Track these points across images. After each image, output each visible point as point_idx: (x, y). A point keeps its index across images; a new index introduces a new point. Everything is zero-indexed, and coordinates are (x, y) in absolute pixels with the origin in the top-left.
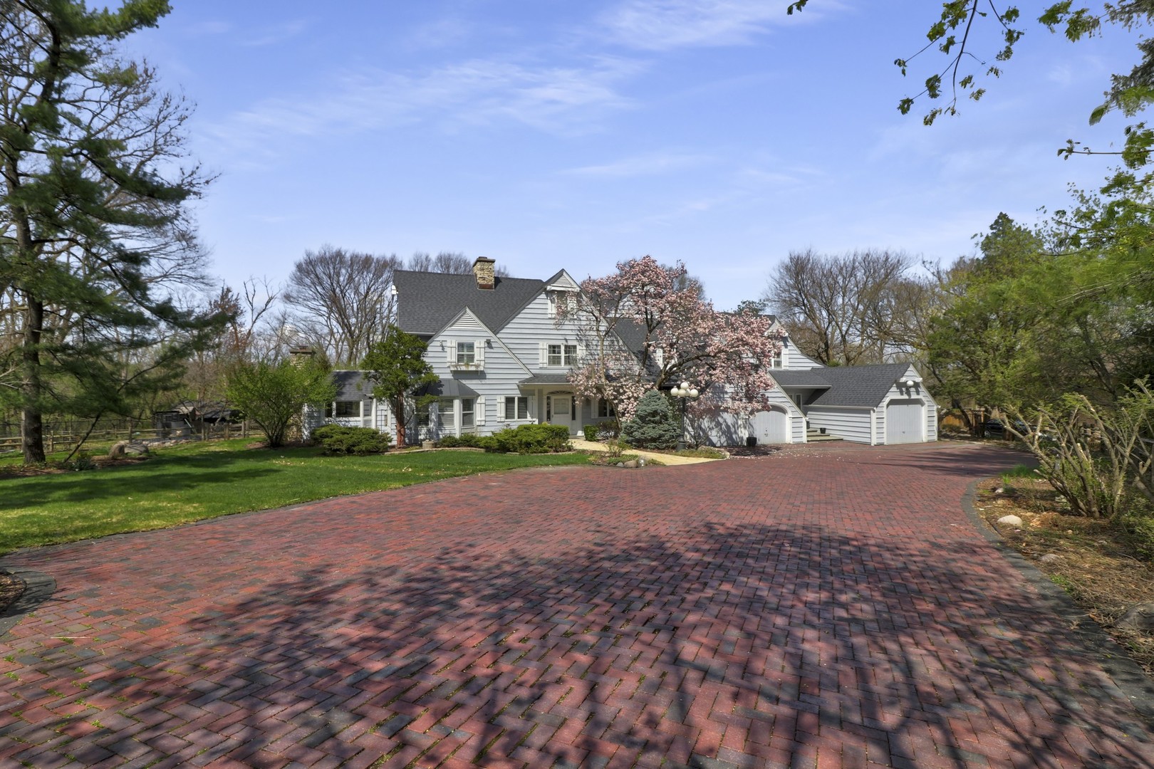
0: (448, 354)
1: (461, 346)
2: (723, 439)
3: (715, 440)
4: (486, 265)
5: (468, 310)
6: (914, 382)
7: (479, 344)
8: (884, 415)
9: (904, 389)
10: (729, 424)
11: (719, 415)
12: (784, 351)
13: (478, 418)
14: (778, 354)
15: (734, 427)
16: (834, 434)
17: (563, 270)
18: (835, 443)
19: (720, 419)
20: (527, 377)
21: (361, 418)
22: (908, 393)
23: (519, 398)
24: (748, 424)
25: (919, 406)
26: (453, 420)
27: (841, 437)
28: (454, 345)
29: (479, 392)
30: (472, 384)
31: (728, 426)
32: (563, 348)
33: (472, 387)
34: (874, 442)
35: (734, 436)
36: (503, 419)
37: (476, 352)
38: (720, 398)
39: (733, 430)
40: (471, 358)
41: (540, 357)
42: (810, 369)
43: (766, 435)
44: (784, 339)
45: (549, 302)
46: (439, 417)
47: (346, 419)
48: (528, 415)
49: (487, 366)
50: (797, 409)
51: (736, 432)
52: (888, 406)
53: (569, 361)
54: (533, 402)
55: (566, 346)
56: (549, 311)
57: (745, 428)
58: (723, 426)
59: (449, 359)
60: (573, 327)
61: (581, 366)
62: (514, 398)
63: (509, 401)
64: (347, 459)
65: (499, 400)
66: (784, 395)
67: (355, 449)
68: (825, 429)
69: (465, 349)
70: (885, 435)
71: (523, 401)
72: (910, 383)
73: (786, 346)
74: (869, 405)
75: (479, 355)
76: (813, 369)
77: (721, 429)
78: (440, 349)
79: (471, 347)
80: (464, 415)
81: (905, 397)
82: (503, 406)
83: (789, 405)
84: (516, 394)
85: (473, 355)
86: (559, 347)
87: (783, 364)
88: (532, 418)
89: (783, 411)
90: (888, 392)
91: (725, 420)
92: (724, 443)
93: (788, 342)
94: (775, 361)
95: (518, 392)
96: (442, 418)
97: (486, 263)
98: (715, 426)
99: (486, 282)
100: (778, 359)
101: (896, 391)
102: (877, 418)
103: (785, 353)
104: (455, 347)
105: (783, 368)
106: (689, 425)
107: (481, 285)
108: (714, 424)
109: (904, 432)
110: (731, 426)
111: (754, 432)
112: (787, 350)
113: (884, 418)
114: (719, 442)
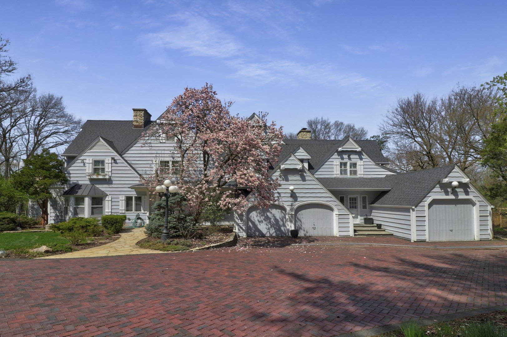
0: (87, 168)
1: (96, 163)
2: (272, 231)
3: (264, 231)
5: (101, 139)
6: (459, 182)
7: (108, 160)
8: (426, 214)
9: (449, 190)
10: (278, 218)
11: (268, 211)
12: (359, 163)
13: (107, 210)
14: (354, 165)
15: (282, 220)
16: (389, 230)
18: (388, 237)
19: (268, 214)
20: (141, 182)
22: (454, 193)
23: (136, 197)
24: (295, 218)
25: (471, 206)
26: (84, 211)
27: (392, 232)
28: (91, 162)
29: (108, 193)
30: (103, 188)
31: (276, 220)
32: (171, 163)
33: (103, 189)
34: (414, 238)
35: (282, 228)
36: (123, 210)
37: (106, 165)
39: (281, 223)
40: (103, 170)
41: (153, 169)
42: (384, 176)
43: (314, 228)
44: (359, 154)
45: (161, 132)
46: (75, 209)
48: (142, 209)
49: (113, 175)
50: (343, 207)
51: (284, 225)
52: (430, 205)
53: (175, 171)
54: (145, 200)
55: (173, 162)
57: (291, 222)
58: (272, 220)
59: (87, 171)
62: (132, 197)
63: (128, 200)
65: (121, 199)
66: (330, 195)
68: (381, 225)
69: (98, 165)
70: (427, 233)
71: (138, 199)
72: (455, 183)
73: (361, 159)
74: (410, 205)
75: (108, 168)
76: (387, 176)
77: (270, 222)
78: (82, 165)
79: (103, 162)
80: (93, 208)
81: (452, 197)
82: (124, 202)
83: (336, 203)
84: (133, 194)
85: (104, 168)
86: (168, 162)
87: (358, 173)
88: (145, 211)
89: (331, 209)
90: (430, 192)
91: (274, 215)
92: (273, 233)
93: (363, 155)
94: (351, 170)
95: (135, 193)
96: (78, 210)
97: (138, 112)
98: (264, 219)
99: (138, 124)
100: (354, 169)
101: (440, 191)
102: (417, 216)
103: (360, 164)
104: (92, 163)
105: (358, 176)
106: (237, 218)
107: (135, 126)
108: (262, 218)
109: (452, 231)
110: (280, 220)
111: (301, 226)
112: (362, 161)
113: (425, 216)
114: (268, 233)
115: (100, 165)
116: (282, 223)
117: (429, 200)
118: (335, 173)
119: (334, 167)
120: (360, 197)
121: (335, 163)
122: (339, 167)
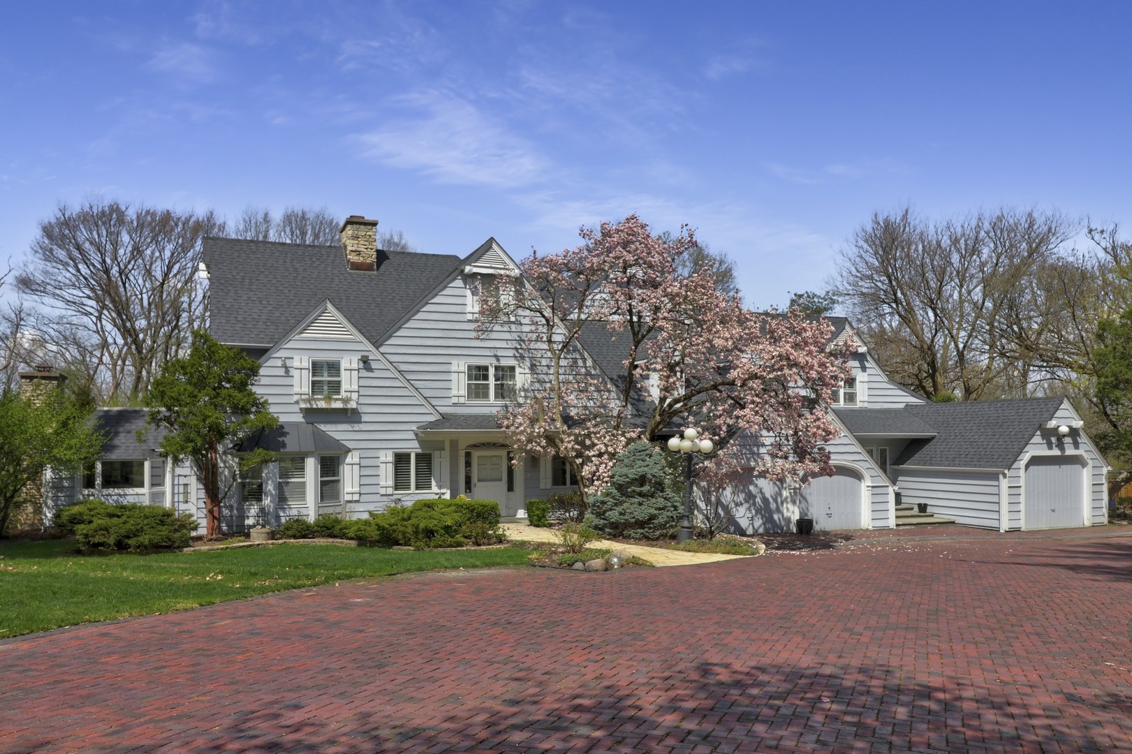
0: (296, 381)
1: (316, 367)
2: (758, 522)
3: (744, 523)
4: (362, 231)
5: (329, 306)
6: (1070, 427)
7: (349, 363)
8: (1022, 483)
9: (1053, 440)
10: (768, 495)
11: (752, 482)
12: (860, 376)
13: (348, 489)
14: (850, 382)
15: (775, 501)
16: (941, 513)
17: (492, 239)
18: (941, 529)
19: (752, 488)
20: (432, 419)
21: (145, 490)
22: (1061, 446)
23: (417, 455)
24: (797, 496)
25: (1080, 467)
26: (304, 493)
27: (952, 519)
28: (305, 364)
29: (350, 445)
30: (337, 431)
31: (765, 500)
32: (492, 371)
33: (337, 436)
34: (1005, 526)
35: (776, 517)
36: (390, 491)
37: (344, 376)
38: (753, 453)
39: (773, 506)
40: (335, 387)
41: (454, 385)
42: (902, 406)
43: (829, 515)
44: (860, 357)
45: (468, 293)
46: (280, 487)
47: (120, 491)
48: (434, 483)
49: (362, 400)
50: (880, 472)
51: (778, 510)
52: (1027, 466)
53: (502, 392)
54: (441, 462)
55: (497, 368)
56: (469, 309)
57: (794, 502)
58: (758, 500)
59: (296, 389)
60: (507, 336)
61: (521, 400)
62: (408, 455)
63: (401, 460)
64: (115, 559)
65: (383, 459)
66: (858, 448)
67: (131, 542)
68: (926, 505)
70: (1022, 515)
71: (425, 460)
72: (1064, 429)
73: (864, 369)
74: (997, 466)
75: (349, 382)
76: (908, 406)
77: (754, 504)
78: (282, 372)
79: (334, 368)
80: (323, 484)
81: (1056, 452)
82: (391, 468)
83: (867, 465)
84: (413, 448)
85: (339, 383)
86: (486, 369)
87: (859, 398)
88: (440, 487)
89: (857, 476)
90: (1027, 444)
91: (761, 490)
92: (759, 528)
93: (867, 361)
94: (846, 393)
95: (415, 444)
96: (285, 489)
97: (362, 227)
98: (745, 499)
99: (362, 259)
100: (853, 390)
101: (1041, 441)
102: (1009, 487)
103: (862, 380)
104: (309, 369)
105: (859, 405)
106: (700, 499)
107: (353, 264)
108: (742, 497)
109: (1053, 511)
110: (771, 500)
111: (808, 510)
112: (866, 374)
113: (1020, 487)
114: (751, 526)
115: (326, 374)
116: (775, 505)
117: (1026, 457)
120: (877, 450)
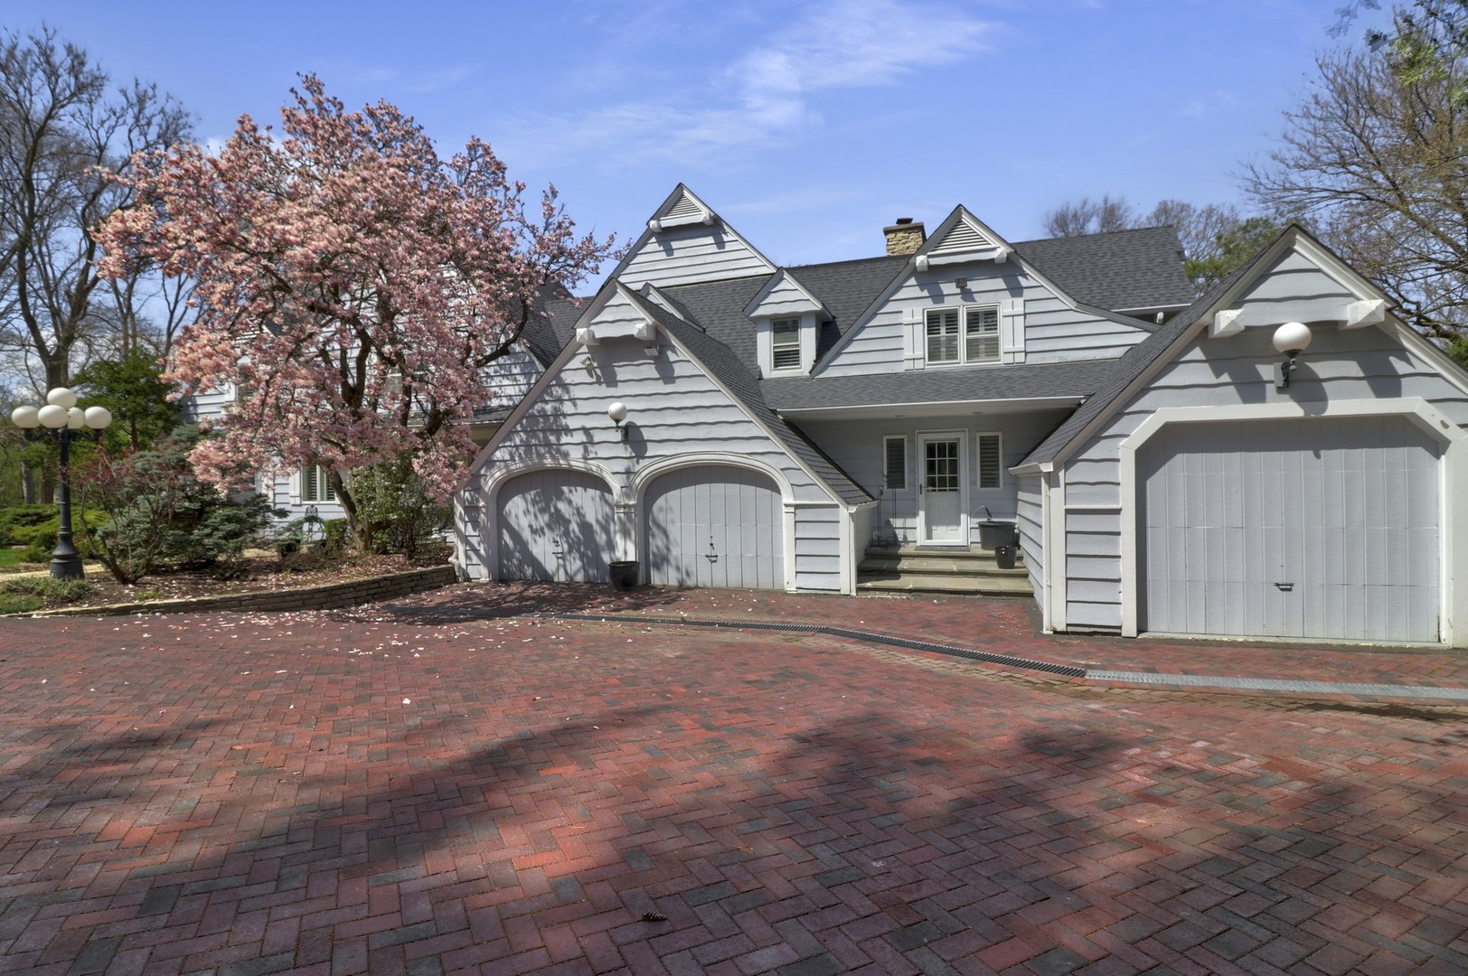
2: (575, 565)
3: (550, 564)
6: (1314, 324)
8: (1123, 499)
9: (1268, 372)
10: (590, 518)
11: (560, 496)
12: (1008, 306)
14: (987, 318)
15: (605, 529)
16: (1032, 574)
19: (562, 506)
24: (644, 523)
25: (1421, 453)
31: (585, 527)
34: (1053, 616)
36: (298, 501)
38: (548, 444)
39: (601, 538)
43: (712, 559)
44: (1006, 270)
50: (818, 477)
51: (611, 546)
57: (627, 535)
58: (574, 527)
66: (761, 429)
70: (1125, 592)
73: (1016, 290)
77: (566, 533)
81: (1286, 408)
87: (1005, 345)
91: (578, 510)
92: (576, 573)
93: (1025, 275)
94: (977, 340)
98: (549, 526)
100: (990, 335)
101: (1212, 380)
102: (1068, 512)
103: (1009, 311)
105: (1004, 359)
106: (461, 518)
108: (543, 519)
110: (596, 527)
111: (668, 549)
112: (1019, 301)
113: (1117, 512)
114: (562, 571)
116: (604, 537)
117: (1140, 430)
118: (908, 354)
119: (906, 331)
120: (972, 440)
121: (906, 318)
122: (921, 334)
